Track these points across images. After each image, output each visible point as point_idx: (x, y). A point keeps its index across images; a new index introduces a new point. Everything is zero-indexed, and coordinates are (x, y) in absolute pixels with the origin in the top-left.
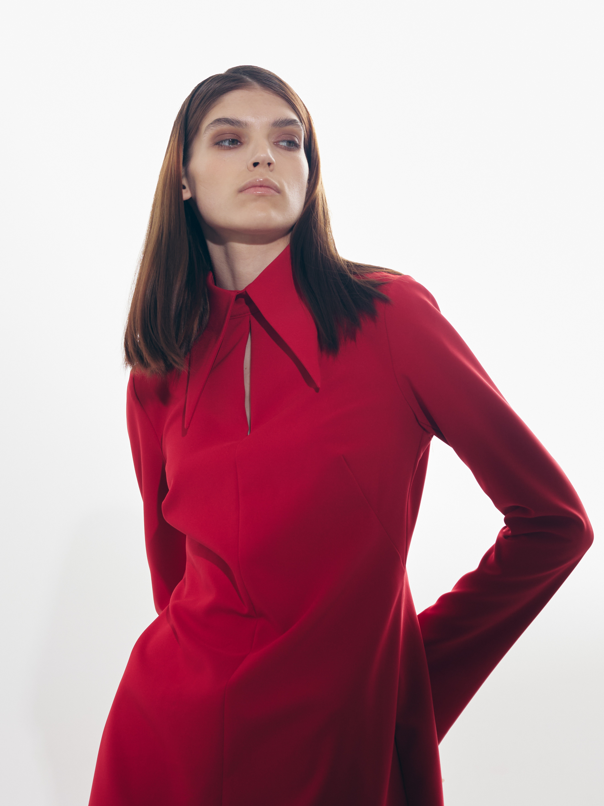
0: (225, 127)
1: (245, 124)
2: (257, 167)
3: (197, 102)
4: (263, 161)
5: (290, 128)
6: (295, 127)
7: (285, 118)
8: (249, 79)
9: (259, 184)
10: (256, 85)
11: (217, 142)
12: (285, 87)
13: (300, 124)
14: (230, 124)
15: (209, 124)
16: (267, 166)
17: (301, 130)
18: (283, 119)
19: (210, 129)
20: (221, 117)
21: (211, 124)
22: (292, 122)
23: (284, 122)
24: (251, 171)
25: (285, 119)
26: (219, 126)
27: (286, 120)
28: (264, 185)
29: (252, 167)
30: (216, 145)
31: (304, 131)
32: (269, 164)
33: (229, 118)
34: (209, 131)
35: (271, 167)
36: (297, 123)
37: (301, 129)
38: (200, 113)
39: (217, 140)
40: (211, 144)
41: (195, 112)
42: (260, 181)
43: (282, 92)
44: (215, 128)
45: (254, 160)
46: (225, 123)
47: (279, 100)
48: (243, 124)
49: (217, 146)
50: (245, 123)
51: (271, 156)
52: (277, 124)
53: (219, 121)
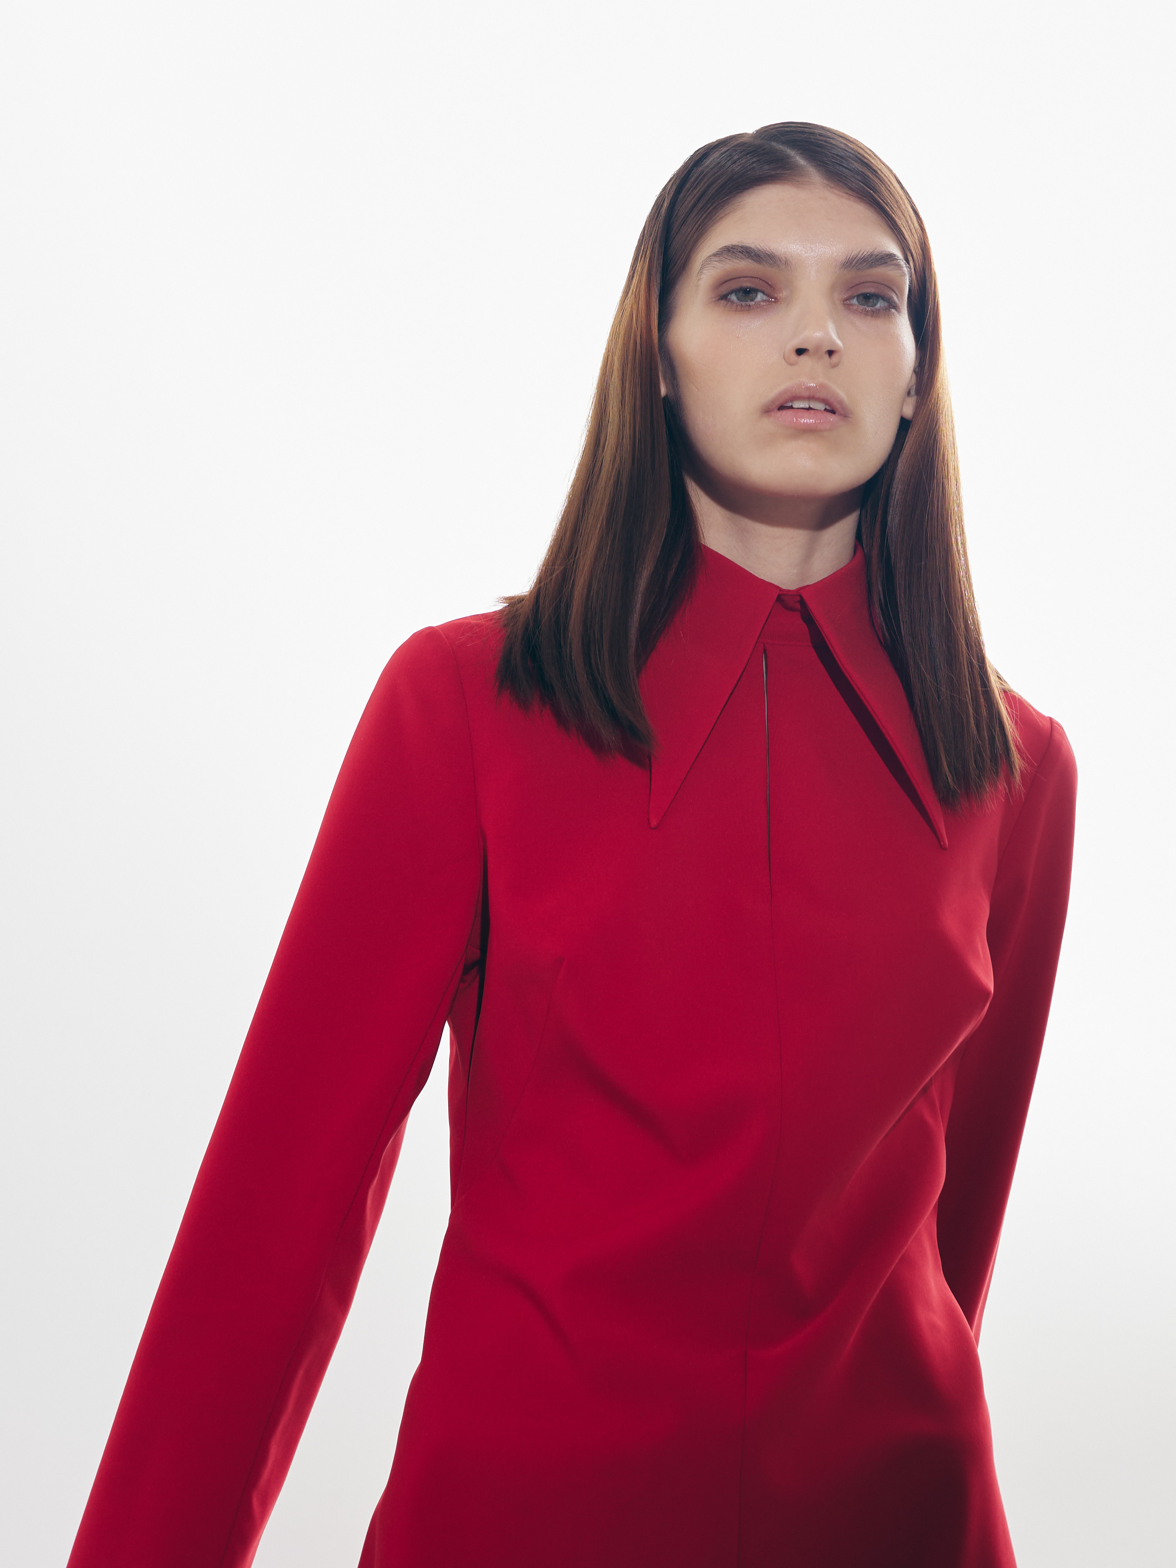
0: (743, 265)
1: (784, 263)
2: (803, 358)
3: (690, 200)
4: (817, 349)
5: (881, 271)
6: (889, 270)
7: (871, 251)
8: (800, 161)
9: (806, 394)
10: (814, 175)
11: (724, 293)
12: (876, 180)
13: (903, 263)
14: (753, 260)
15: (708, 255)
16: (827, 356)
17: (904, 275)
18: (865, 254)
19: (712, 265)
20: (735, 243)
21: (715, 255)
22: (887, 259)
23: (867, 260)
24: (792, 364)
25: (869, 253)
26: (730, 262)
27: (871, 255)
28: (817, 395)
29: (794, 357)
30: (722, 299)
31: (911, 276)
32: (831, 353)
33: (752, 246)
34: (710, 270)
35: (835, 358)
36: (895, 262)
37: (903, 273)
38: (695, 224)
39: (724, 289)
40: (712, 298)
41: (684, 222)
42: (809, 388)
43: (867, 191)
44: (721, 265)
45: (797, 343)
46: (743, 257)
47: (860, 210)
48: (780, 261)
49: (722, 302)
50: (784, 259)
51: (834, 337)
52: (851, 263)
53: (730, 251)
